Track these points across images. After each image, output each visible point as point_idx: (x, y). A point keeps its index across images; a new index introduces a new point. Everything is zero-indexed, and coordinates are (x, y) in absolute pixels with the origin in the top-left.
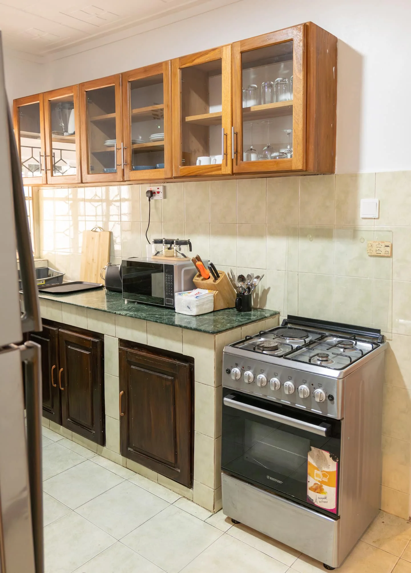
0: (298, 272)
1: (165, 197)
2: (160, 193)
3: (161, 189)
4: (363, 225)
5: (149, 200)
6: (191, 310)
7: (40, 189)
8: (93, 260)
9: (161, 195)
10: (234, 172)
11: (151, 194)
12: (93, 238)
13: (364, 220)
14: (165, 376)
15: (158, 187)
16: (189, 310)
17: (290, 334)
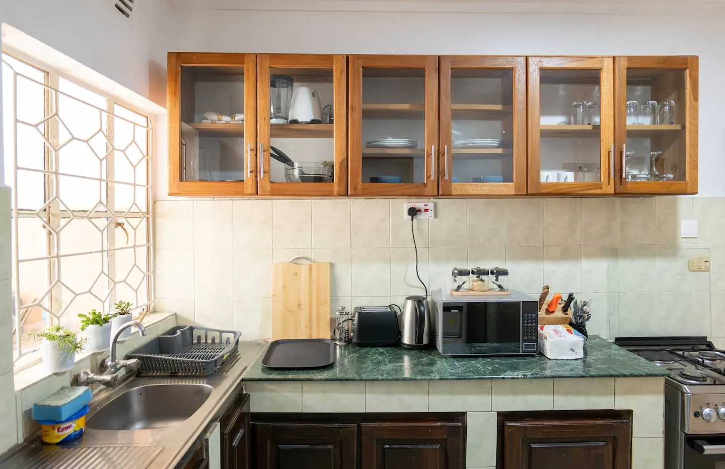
0: (619, 292)
1: (436, 216)
2: (429, 211)
3: (431, 206)
4: (683, 243)
5: (412, 220)
6: (576, 353)
7: (157, 200)
8: (299, 305)
9: (431, 213)
10: (618, 191)
11: (413, 212)
12: (296, 274)
13: (684, 239)
14: (593, 444)
15: (426, 204)
16: (574, 353)
17: (656, 356)
